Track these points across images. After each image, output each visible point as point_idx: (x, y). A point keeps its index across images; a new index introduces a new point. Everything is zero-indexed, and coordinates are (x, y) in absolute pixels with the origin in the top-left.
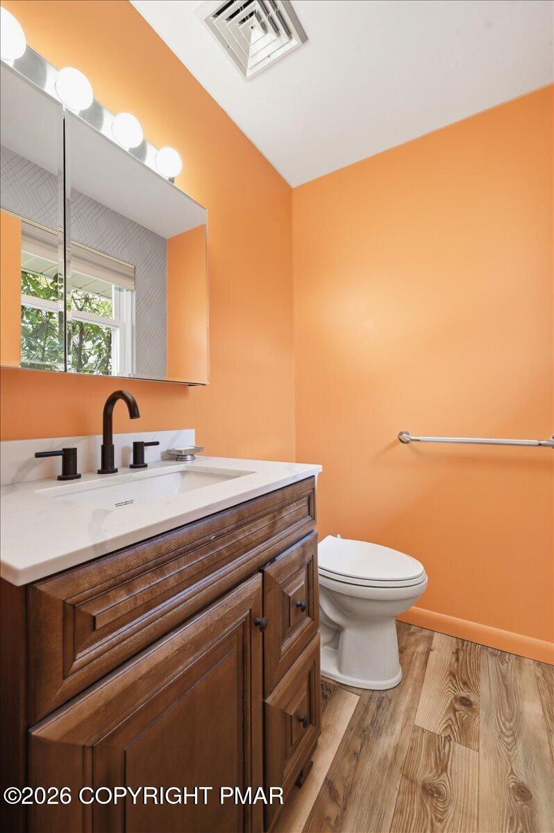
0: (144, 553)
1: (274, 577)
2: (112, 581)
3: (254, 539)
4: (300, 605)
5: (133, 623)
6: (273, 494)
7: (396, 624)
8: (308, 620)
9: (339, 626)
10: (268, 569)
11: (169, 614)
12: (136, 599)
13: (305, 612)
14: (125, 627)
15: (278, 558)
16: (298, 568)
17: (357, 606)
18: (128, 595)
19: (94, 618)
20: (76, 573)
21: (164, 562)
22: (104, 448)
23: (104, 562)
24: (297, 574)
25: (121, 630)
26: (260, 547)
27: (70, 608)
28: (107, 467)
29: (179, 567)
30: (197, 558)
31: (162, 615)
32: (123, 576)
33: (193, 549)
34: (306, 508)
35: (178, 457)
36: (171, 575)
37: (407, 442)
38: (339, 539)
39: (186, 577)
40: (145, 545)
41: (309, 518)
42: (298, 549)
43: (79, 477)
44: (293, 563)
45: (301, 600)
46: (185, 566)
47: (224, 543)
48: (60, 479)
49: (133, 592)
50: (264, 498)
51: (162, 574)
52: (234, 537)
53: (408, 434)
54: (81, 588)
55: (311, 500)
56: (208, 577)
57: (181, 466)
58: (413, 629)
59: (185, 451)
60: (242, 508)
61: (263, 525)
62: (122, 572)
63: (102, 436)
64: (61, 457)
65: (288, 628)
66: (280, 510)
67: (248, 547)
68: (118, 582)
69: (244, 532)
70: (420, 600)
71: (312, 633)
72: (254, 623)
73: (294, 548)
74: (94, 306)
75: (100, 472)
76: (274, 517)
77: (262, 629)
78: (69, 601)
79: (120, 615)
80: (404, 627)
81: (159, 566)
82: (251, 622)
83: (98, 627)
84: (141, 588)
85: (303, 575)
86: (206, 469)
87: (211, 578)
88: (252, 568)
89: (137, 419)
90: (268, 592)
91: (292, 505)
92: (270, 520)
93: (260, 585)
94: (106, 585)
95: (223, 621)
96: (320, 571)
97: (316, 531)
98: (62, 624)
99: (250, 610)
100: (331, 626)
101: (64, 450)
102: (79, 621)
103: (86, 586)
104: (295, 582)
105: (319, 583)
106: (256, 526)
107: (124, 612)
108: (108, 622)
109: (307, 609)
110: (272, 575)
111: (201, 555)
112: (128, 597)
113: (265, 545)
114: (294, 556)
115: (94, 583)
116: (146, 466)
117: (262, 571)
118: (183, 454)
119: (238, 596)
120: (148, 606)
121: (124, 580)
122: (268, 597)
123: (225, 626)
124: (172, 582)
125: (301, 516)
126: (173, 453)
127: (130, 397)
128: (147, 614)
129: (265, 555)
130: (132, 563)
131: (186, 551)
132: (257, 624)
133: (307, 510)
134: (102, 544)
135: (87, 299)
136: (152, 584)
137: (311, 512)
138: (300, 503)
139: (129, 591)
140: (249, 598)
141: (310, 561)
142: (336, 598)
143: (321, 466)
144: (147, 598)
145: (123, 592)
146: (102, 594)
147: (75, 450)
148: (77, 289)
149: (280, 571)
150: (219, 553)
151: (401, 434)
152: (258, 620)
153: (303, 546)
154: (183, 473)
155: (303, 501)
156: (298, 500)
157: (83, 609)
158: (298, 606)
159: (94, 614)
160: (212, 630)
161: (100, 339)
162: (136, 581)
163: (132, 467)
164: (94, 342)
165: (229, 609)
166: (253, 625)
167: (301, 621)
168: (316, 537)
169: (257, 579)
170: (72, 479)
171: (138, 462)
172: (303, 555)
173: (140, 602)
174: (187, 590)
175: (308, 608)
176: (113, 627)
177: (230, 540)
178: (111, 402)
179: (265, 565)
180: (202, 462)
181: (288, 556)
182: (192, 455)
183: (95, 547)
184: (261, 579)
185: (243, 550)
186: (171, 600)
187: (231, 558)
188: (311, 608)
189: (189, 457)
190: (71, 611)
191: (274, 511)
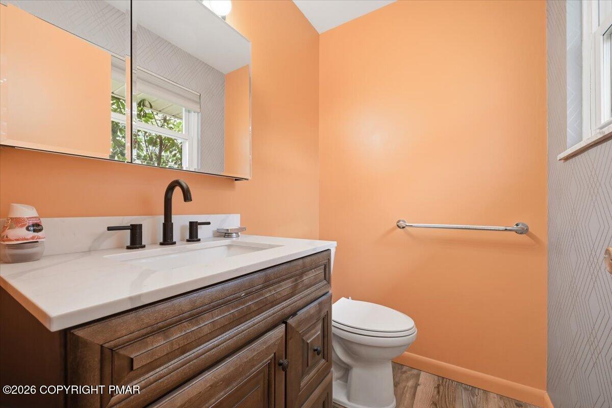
0: (180, 306)
1: (295, 327)
2: (149, 329)
3: (279, 296)
4: (316, 350)
5: (170, 364)
6: (295, 262)
7: (392, 365)
8: (323, 361)
9: (348, 365)
10: (290, 321)
11: (203, 356)
12: (172, 344)
13: (320, 355)
14: (162, 368)
15: (299, 313)
16: (315, 321)
17: (363, 351)
18: (164, 340)
19: (132, 360)
20: (114, 321)
21: (199, 314)
22: (165, 225)
23: (141, 312)
24: (314, 325)
25: (158, 370)
26: (284, 304)
27: (108, 352)
28: (167, 239)
29: (213, 318)
30: (229, 311)
31: (197, 357)
32: (160, 325)
33: (225, 303)
34: (323, 273)
35: (226, 234)
36: (205, 324)
37: (403, 228)
38: (350, 300)
39: (219, 327)
40: (181, 299)
41: (325, 282)
42: (315, 306)
43: (144, 246)
44: (311, 317)
45: (318, 346)
46: (219, 317)
47: (253, 299)
48: (128, 248)
49: (169, 338)
50: (288, 265)
51: (197, 323)
52: (262, 295)
53: (404, 221)
54: (119, 334)
55: (327, 267)
56: (238, 327)
57: (227, 241)
58: (405, 369)
59: (230, 230)
60: (269, 271)
61: (286, 286)
62: (158, 321)
63: (163, 216)
64: (129, 231)
65: (307, 366)
66: (301, 275)
67: (274, 303)
68: (155, 329)
69: (270, 291)
70: (411, 347)
71: (326, 371)
72: (277, 365)
73: (312, 305)
74: (171, 126)
75: (161, 244)
76: (296, 280)
77: (284, 369)
78: (106, 345)
79: (157, 357)
80: (398, 366)
81: (194, 316)
82: (275, 363)
83: (135, 367)
84: (177, 335)
85: (320, 326)
86: (246, 243)
87: (242, 327)
88: (277, 319)
89: (190, 203)
90: (291, 338)
91: (311, 271)
92: (292, 283)
93: (283, 333)
94: (144, 331)
95: (251, 363)
96: (333, 323)
97: (330, 292)
98: (99, 365)
99: (275, 354)
100: (343, 365)
101: (131, 225)
102: (117, 363)
103: (124, 332)
104: (313, 331)
105: (333, 331)
106: (280, 286)
107: (160, 355)
108: (145, 363)
109: (321, 354)
110: (293, 326)
111: (233, 308)
112: (165, 342)
113: (288, 302)
114: (312, 312)
115: (132, 330)
116: (199, 240)
117: (286, 323)
118: (229, 232)
119: (265, 342)
120: (183, 350)
121: (160, 328)
122: (290, 343)
123: (254, 366)
124: (206, 330)
125: (318, 280)
126: (220, 231)
127: (184, 185)
128: (183, 357)
129: (287, 310)
130: (168, 314)
131: (219, 305)
132: (280, 364)
133: (323, 276)
134: (139, 297)
135: (165, 120)
136: (188, 331)
137: (327, 277)
138: (318, 270)
139: (167, 337)
140: (274, 344)
141: (325, 315)
142: (347, 345)
143: (336, 242)
144: (182, 343)
145: (160, 338)
146: (142, 339)
147: (140, 226)
148: (158, 112)
149: (300, 323)
150: (249, 307)
151: (399, 221)
152: (281, 361)
153: (320, 304)
154: (229, 246)
155: (320, 269)
156: (315, 268)
157: (122, 352)
158: (315, 350)
159: (132, 357)
160: (241, 369)
161: (175, 150)
162: (172, 329)
163: (188, 241)
164: (171, 152)
165: (256, 353)
166: (277, 366)
167: (318, 362)
168: (331, 297)
169: (281, 330)
170: (138, 248)
171: (193, 236)
172: (320, 311)
173: (176, 347)
174: (220, 337)
175: (324, 351)
176: (151, 367)
177: (258, 297)
178: (170, 189)
179: (288, 318)
180: (244, 239)
181: (308, 312)
182: (237, 233)
183: (131, 299)
184: (284, 329)
185: (270, 305)
186: (205, 345)
187: (259, 311)
188: (326, 352)
189: (234, 234)
190: (108, 354)
191: (297, 275)
